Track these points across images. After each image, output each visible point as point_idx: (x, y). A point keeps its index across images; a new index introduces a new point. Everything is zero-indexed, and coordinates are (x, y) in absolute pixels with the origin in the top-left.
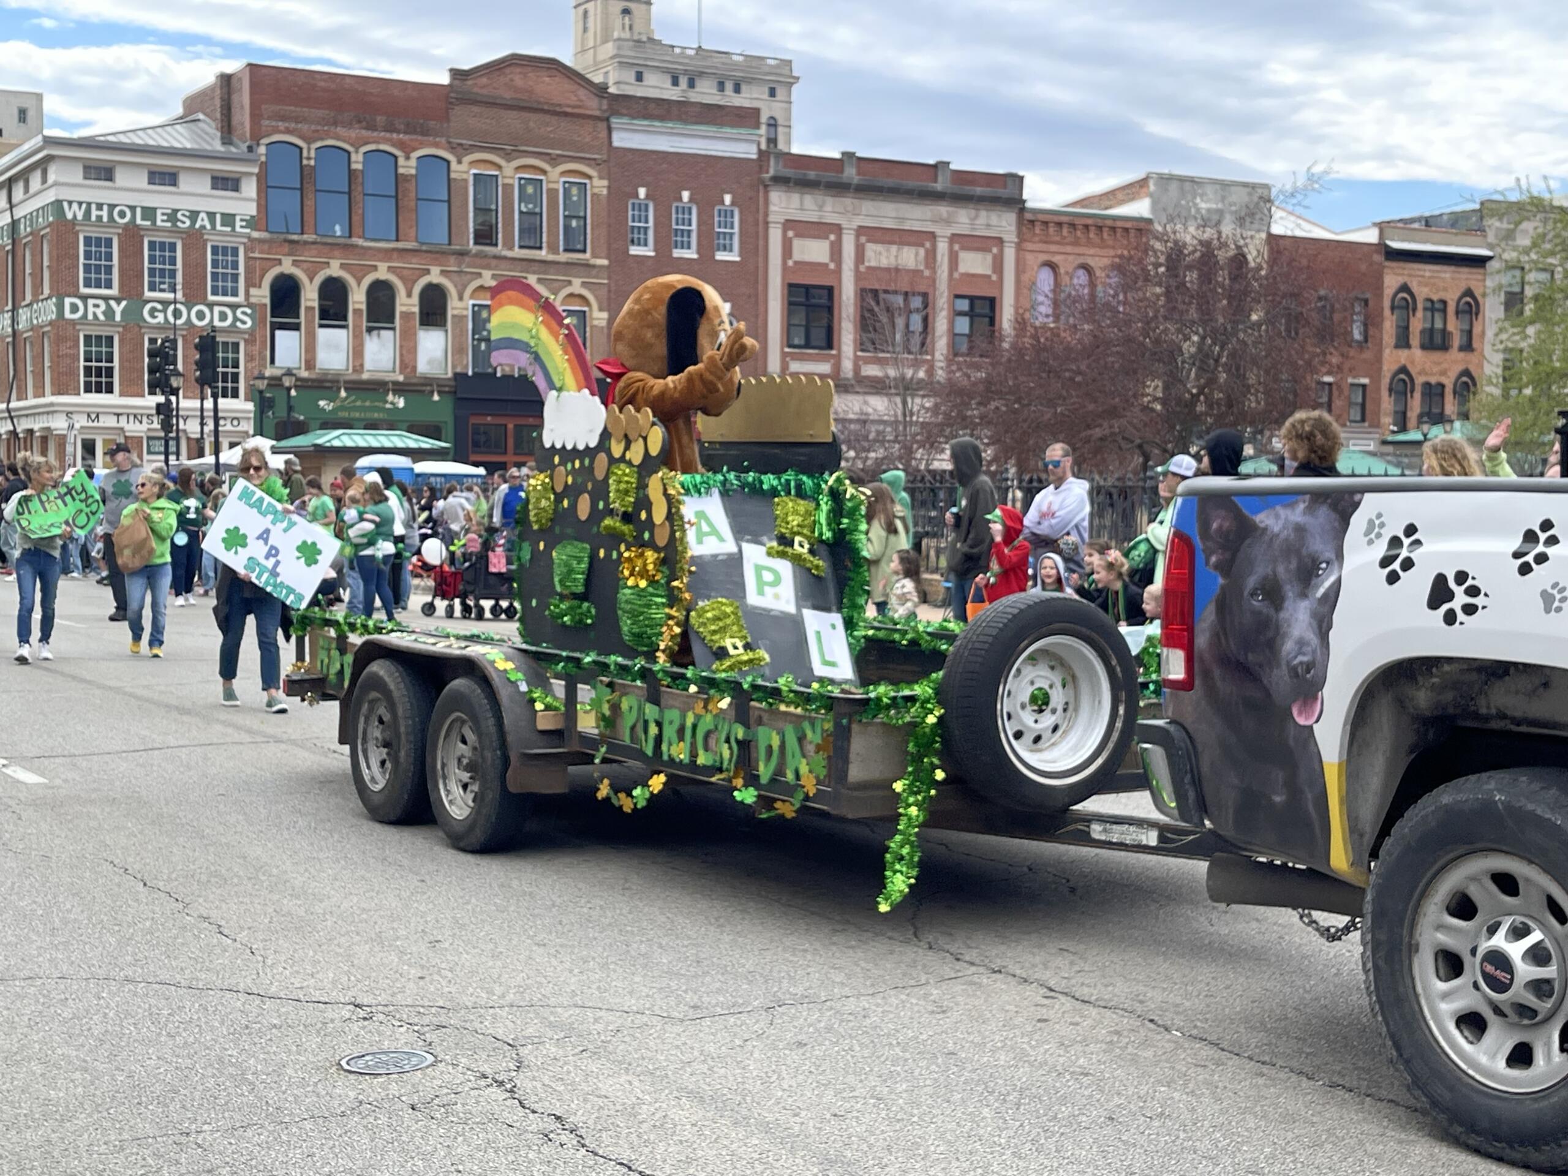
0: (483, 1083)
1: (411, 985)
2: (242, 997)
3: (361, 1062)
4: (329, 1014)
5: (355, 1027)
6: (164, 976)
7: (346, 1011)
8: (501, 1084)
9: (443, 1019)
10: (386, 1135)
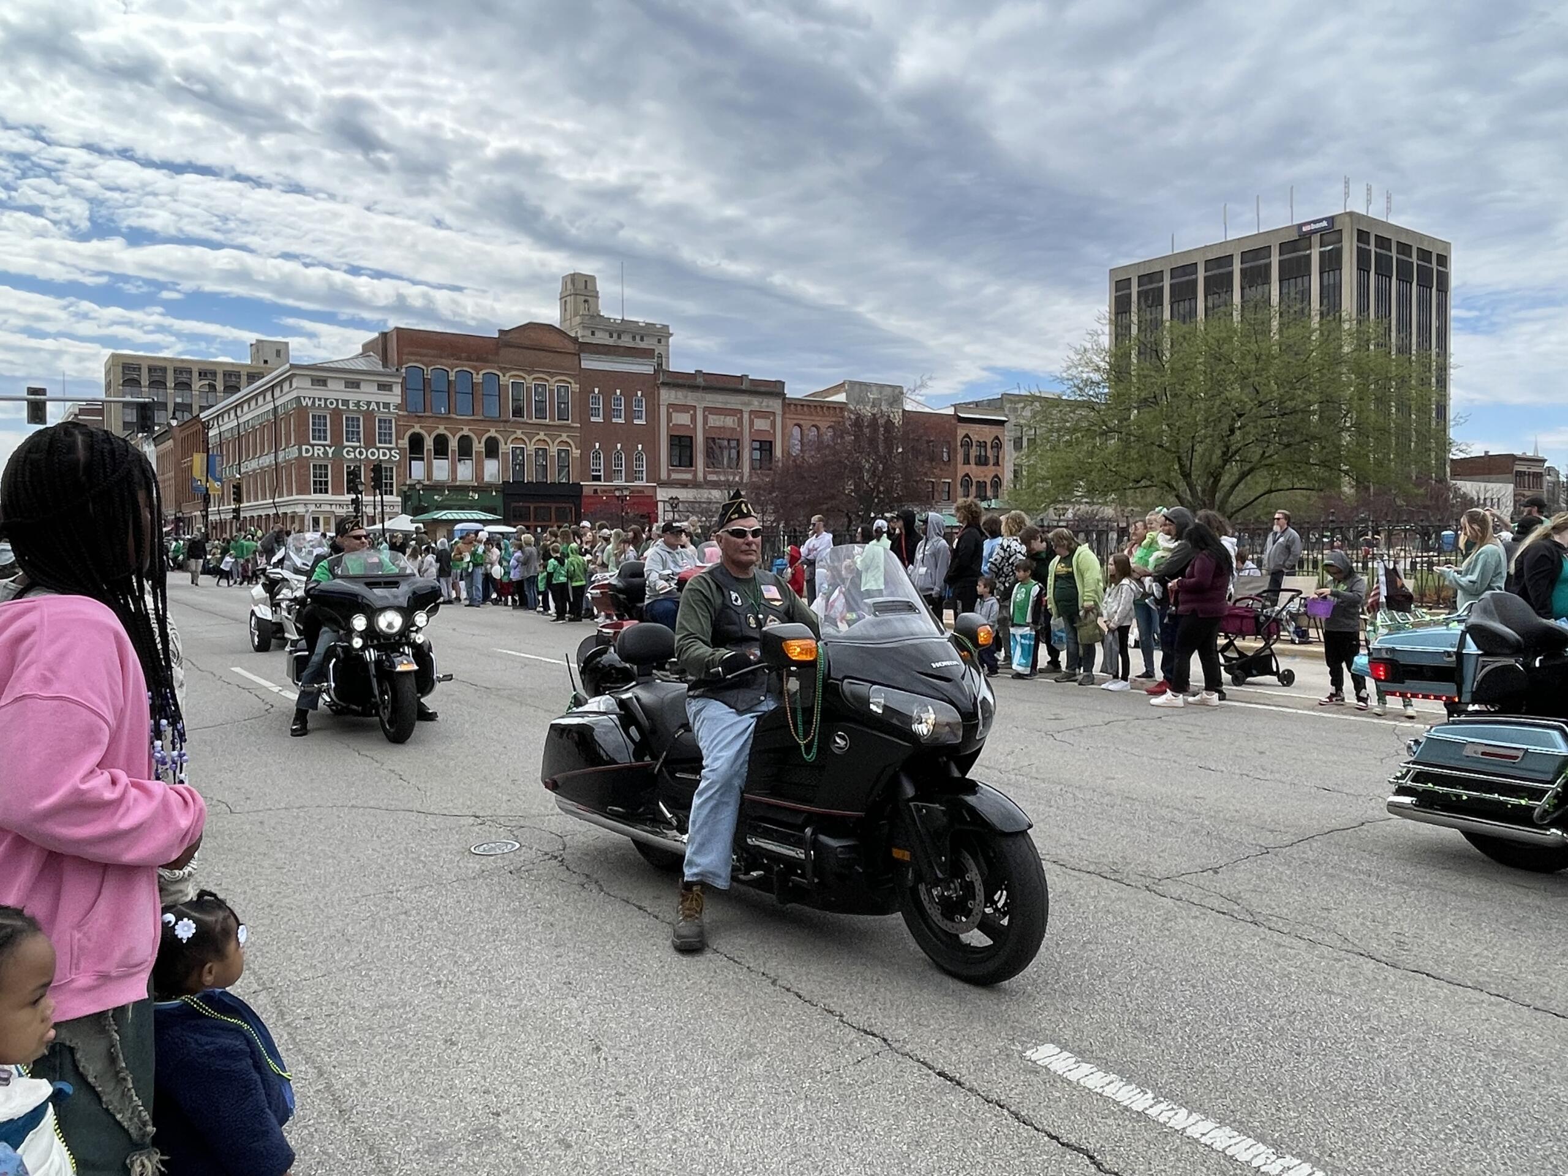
0: (546, 857)
1: (504, 805)
2: (415, 814)
3: (481, 848)
4: (462, 822)
5: (476, 829)
6: (372, 803)
7: (471, 820)
8: (556, 858)
9: (522, 823)
10: (497, 889)
